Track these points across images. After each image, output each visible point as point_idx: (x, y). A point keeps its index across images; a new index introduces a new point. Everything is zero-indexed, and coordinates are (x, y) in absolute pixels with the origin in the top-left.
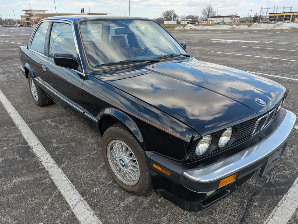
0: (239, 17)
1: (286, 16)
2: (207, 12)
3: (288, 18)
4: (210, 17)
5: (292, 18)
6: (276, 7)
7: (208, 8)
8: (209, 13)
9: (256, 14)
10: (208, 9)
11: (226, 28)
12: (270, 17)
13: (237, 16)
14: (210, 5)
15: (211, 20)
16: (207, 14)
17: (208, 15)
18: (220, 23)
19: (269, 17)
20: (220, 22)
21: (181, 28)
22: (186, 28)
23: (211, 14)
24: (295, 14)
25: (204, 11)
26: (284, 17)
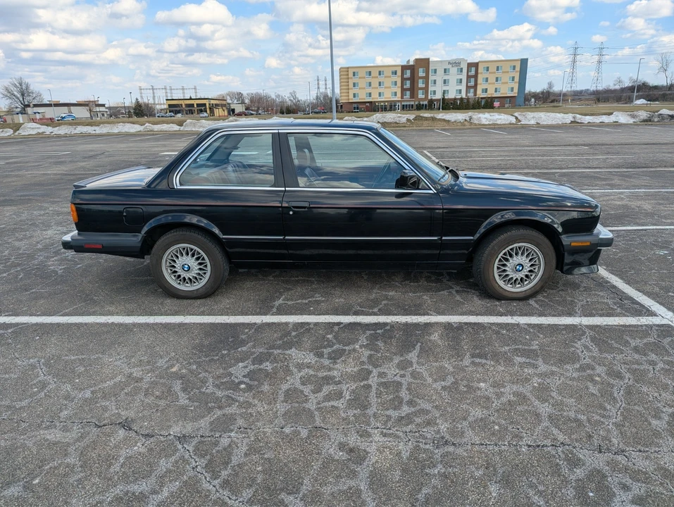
0: (103, 105)
1: (198, 105)
2: (16, 93)
3: (203, 108)
4: (31, 105)
5: (210, 108)
6: (168, 88)
7: (18, 84)
8: (23, 95)
9: (137, 99)
10: (15, 86)
11: (132, 131)
12: (170, 106)
13: (100, 103)
14: (21, 78)
15: (39, 113)
16: (18, 98)
17: (21, 99)
18: (63, 118)
19: (166, 107)
20: (64, 115)
21: (8, 134)
22: (22, 132)
23: (31, 98)
24: (212, 102)
25: (7, 89)
26: (195, 106)
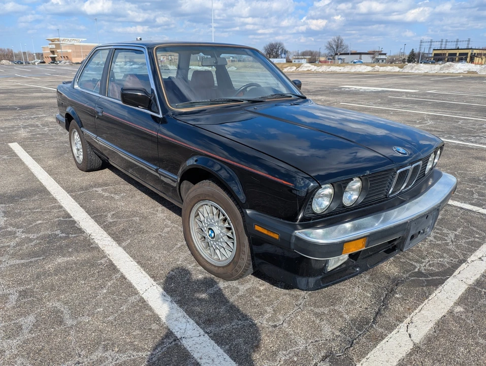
0: (385, 54)
1: (460, 54)
3: (464, 57)
4: (339, 54)
7: (336, 40)
8: (337, 47)
9: (413, 50)
11: (364, 71)
12: (434, 56)
13: (383, 52)
14: (339, 36)
15: (341, 59)
17: (336, 50)
18: (355, 62)
21: (293, 70)
22: (300, 69)
23: (341, 49)
24: (475, 51)
25: (330, 44)
26: (458, 55)
